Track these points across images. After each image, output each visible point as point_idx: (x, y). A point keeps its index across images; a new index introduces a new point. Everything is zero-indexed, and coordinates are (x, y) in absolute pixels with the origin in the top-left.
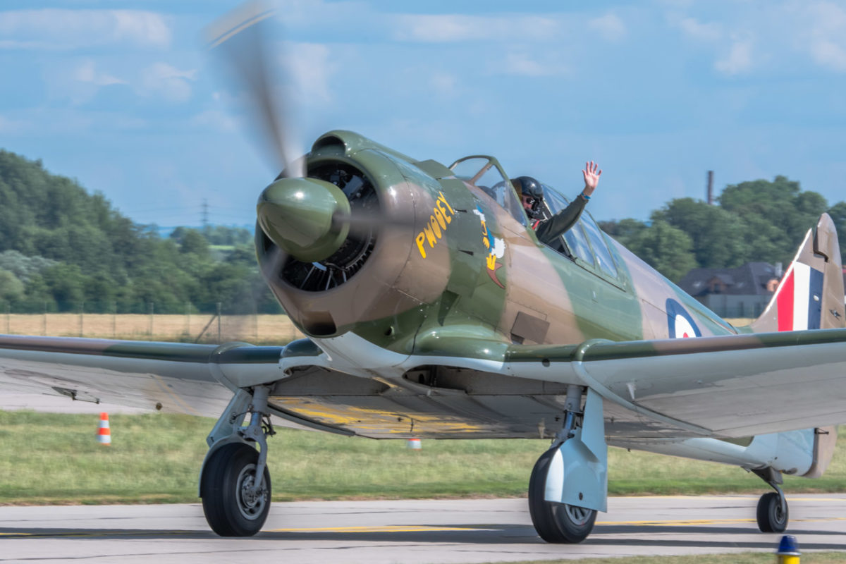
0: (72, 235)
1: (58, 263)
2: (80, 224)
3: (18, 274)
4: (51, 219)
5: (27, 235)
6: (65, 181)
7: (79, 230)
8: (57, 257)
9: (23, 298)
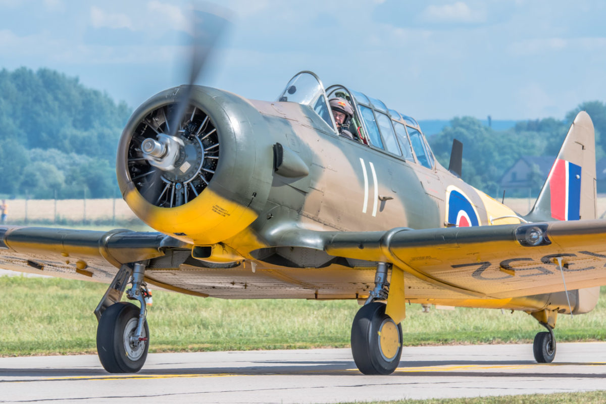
0: (101, 136)
1: (91, 160)
2: (109, 127)
3: (60, 168)
4: (86, 124)
5: (65, 137)
6: (96, 93)
7: (107, 131)
8: (89, 154)
9: (64, 186)
